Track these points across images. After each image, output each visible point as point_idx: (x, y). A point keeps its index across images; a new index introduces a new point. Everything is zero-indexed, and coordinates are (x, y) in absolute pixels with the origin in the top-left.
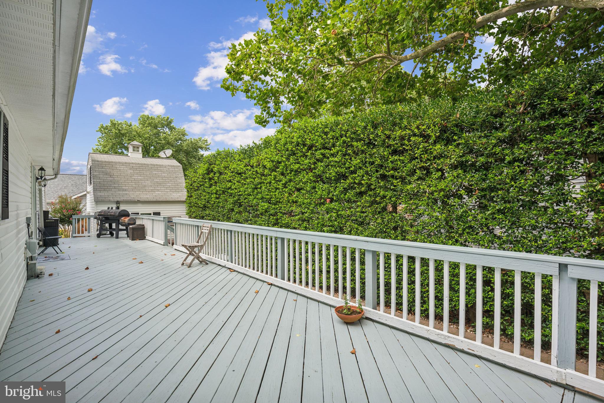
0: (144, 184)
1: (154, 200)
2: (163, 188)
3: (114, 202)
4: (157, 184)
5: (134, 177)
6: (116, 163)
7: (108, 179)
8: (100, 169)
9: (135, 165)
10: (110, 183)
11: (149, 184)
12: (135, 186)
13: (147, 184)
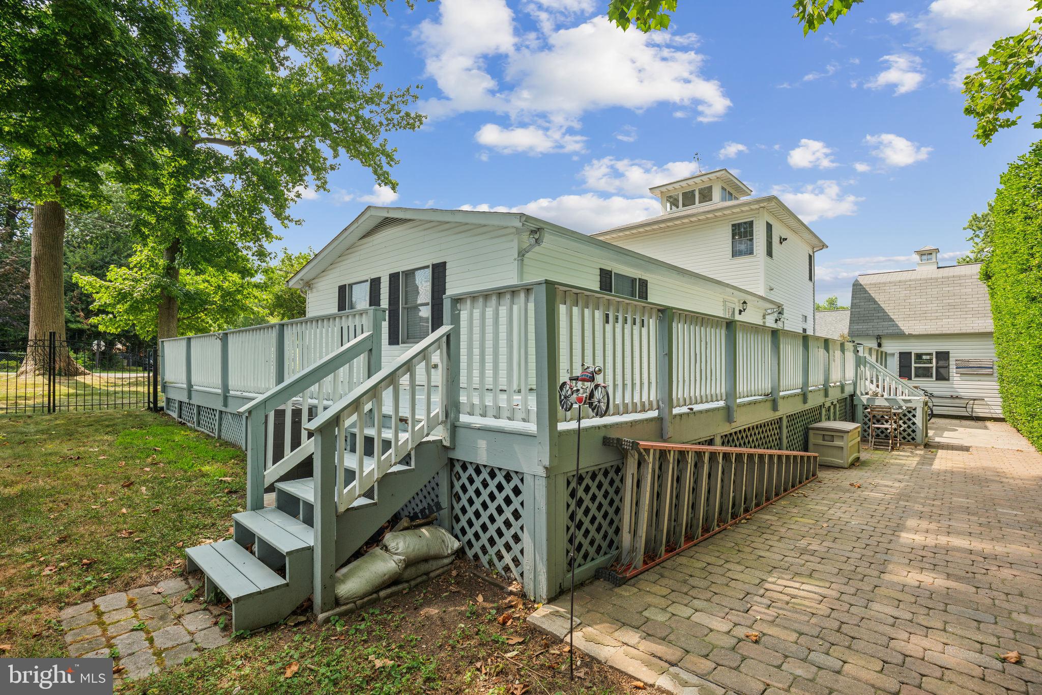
0: (926, 309)
1: (937, 332)
2: (960, 313)
3: (873, 336)
4: (948, 307)
5: (909, 301)
6: (885, 283)
7: (871, 306)
8: (862, 295)
9: (914, 283)
10: (873, 312)
11: (933, 308)
12: (909, 313)
13: (930, 308)
